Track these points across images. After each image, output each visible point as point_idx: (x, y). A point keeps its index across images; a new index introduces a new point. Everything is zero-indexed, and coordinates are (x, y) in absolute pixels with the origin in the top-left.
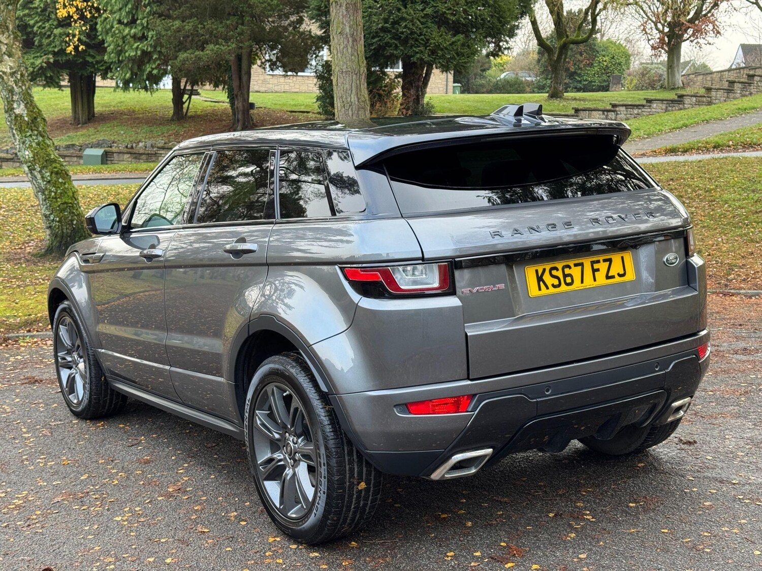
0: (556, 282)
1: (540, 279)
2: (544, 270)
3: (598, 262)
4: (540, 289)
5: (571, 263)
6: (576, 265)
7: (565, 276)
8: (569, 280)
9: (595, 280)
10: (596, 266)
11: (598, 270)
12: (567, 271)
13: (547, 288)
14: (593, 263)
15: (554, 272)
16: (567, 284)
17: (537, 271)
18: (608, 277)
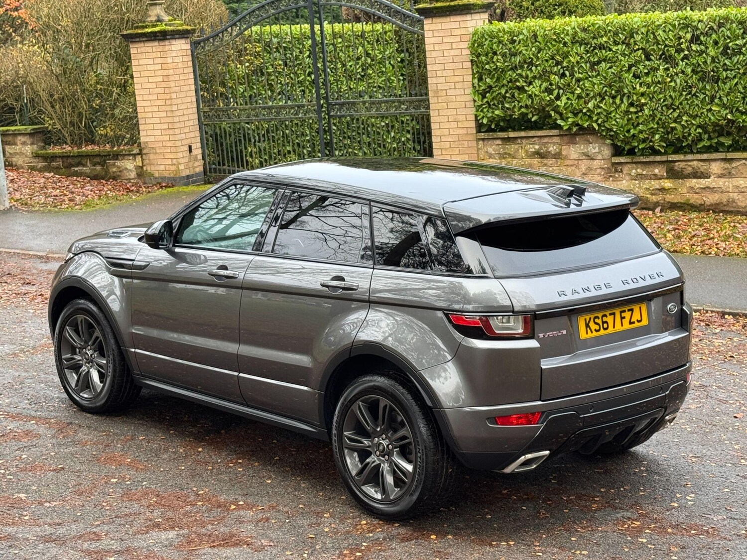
0: (597, 327)
1: (587, 326)
2: (590, 318)
3: (624, 311)
4: (587, 333)
5: (607, 313)
6: (610, 314)
7: (603, 323)
8: (605, 325)
9: (622, 325)
10: (623, 315)
11: (624, 318)
12: (605, 319)
13: (592, 332)
14: (621, 312)
15: (597, 320)
16: (605, 329)
17: (585, 320)
18: (631, 323)
